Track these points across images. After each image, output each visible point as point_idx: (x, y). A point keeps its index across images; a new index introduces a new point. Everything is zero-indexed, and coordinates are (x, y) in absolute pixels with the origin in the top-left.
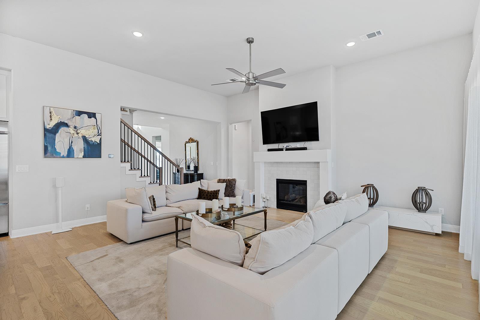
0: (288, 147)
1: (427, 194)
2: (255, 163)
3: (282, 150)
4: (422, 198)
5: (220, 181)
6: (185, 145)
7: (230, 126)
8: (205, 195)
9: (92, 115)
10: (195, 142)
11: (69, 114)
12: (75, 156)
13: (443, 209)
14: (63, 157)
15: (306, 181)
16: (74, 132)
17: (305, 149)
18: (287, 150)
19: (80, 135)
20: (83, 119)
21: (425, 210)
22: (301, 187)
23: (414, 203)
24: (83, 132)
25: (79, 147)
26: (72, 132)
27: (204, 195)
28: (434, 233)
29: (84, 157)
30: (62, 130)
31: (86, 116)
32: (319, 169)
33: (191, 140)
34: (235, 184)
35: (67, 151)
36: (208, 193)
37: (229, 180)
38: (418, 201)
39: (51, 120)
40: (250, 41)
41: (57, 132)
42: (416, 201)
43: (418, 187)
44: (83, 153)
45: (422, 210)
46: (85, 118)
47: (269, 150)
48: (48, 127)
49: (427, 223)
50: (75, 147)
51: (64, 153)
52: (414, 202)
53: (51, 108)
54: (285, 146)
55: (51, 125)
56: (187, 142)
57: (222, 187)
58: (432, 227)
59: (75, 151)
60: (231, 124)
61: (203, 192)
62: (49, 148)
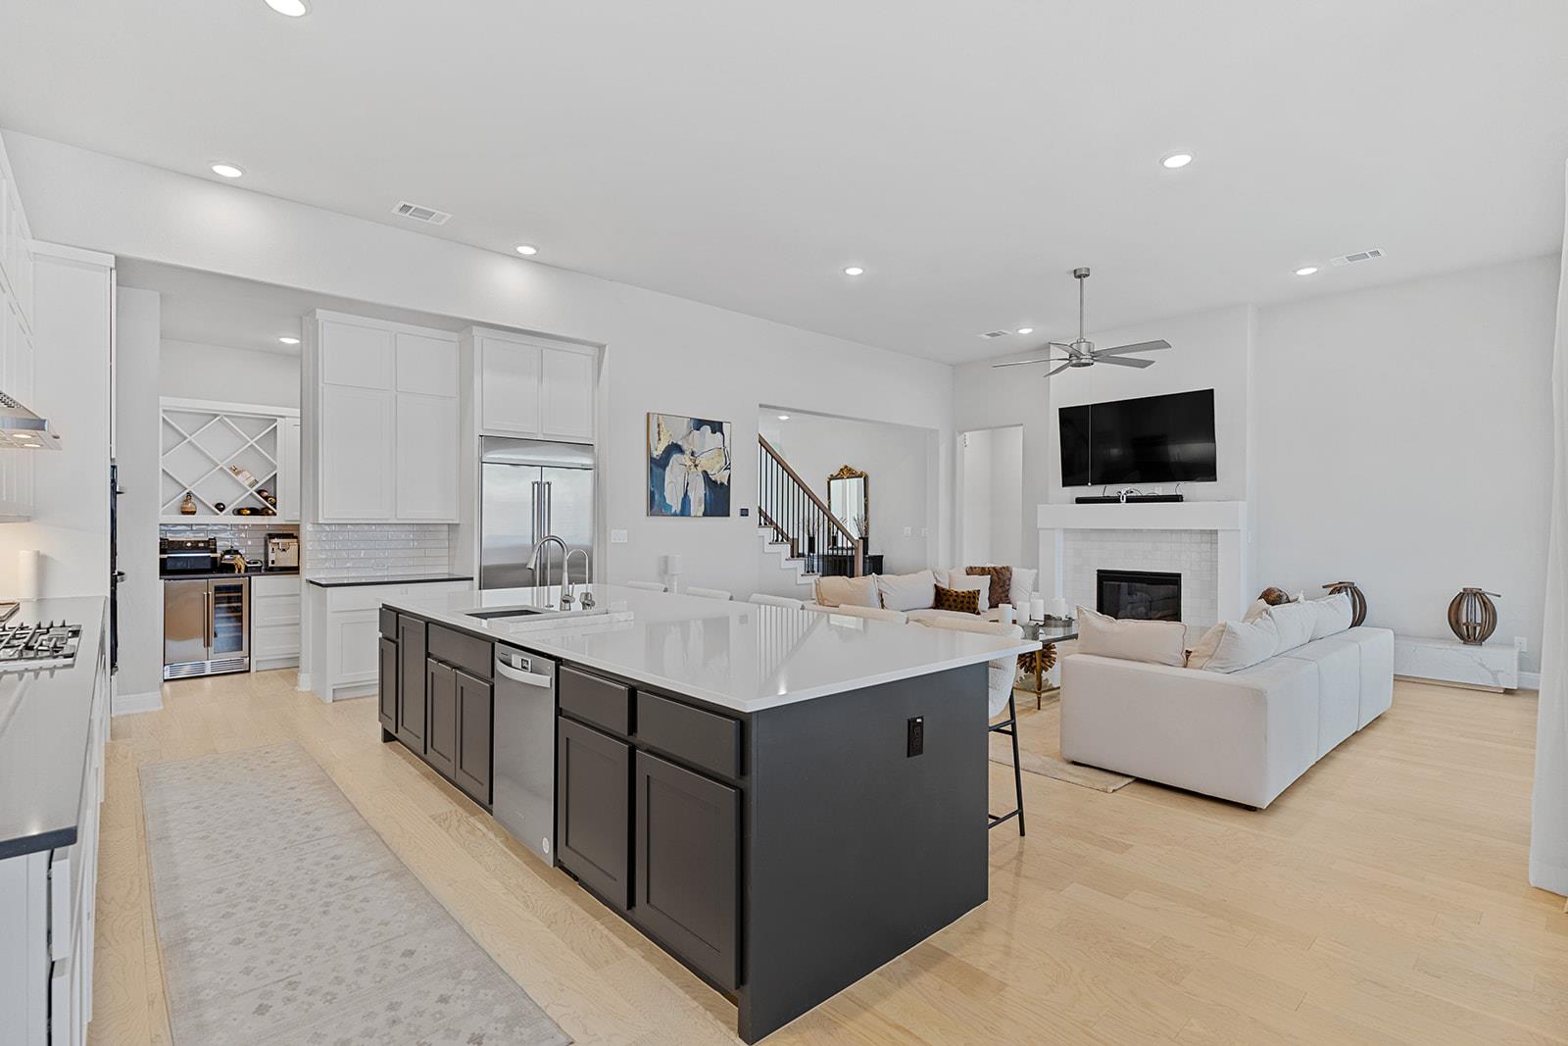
0: (1132, 494)
1: (1486, 605)
2: (1040, 531)
3: (1116, 500)
4: (1473, 613)
5: (971, 571)
6: (829, 483)
7: (959, 439)
8: (951, 599)
9: (717, 427)
10: (860, 476)
11: (684, 426)
12: (693, 514)
13: (1525, 639)
14: (675, 515)
15: (1179, 575)
16: (690, 463)
17: (1177, 498)
18: (1129, 500)
19: (700, 469)
20: (705, 435)
21: (1480, 640)
22: (1163, 590)
23: (1454, 624)
24: (703, 463)
25: (698, 493)
26: (689, 463)
27: (948, 600)
28: (1500, 688)
29: (705, 514)
30: (676, 457)
31: (707, 429)
32: (1217, 549)
33: (847, 473)
34: (1010, 579)
35: (680, 501)
36: (957, 596)
37: (994, 568)
38: (1464, 621)
39: (660, 439)
40: (1080, 275)
41: (668, 463)
42: (1458, 621)
43: (1464, 589)
44: (703, 505)
45: (1472, 638)
47: (1079, 501)
48: (655, 454)
49: (1483, 666)
50: (691, 496)
51: (677, 507)
52: (1453, 620)
53: (660, 417)
54: (1123, 493)
55: (658, 451)
56: (832, 478)
57: (982, 584)
58: (1495, 674)
59: (692, 502)
60: (961, 432)
61: (945, 594)
62: (657, 497)
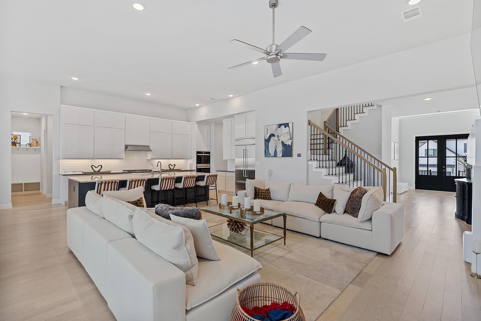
9: (287, 125)
11: (275, 127)
12: (278, 156)
14: (272, 157)
16: (277, 139)
19: (280, 141)
20: (282, 129)
24: (282, 139)
25: (280, 149)
29: (282, 156)
30: (272, 138)
31: (283, 126)
35: (274, 152)
39: (268, 133)
41: (270, 141)
44: (282, 153)
46: (283, 128)
48: (266, 139)
50: (277, 150)
51: (273, 154)
53: (267, 126)
55: (267, 136)
59: (278, 153)
62: (266, 151)
